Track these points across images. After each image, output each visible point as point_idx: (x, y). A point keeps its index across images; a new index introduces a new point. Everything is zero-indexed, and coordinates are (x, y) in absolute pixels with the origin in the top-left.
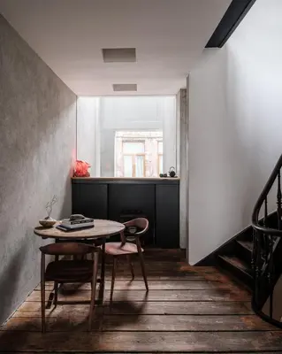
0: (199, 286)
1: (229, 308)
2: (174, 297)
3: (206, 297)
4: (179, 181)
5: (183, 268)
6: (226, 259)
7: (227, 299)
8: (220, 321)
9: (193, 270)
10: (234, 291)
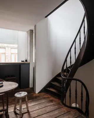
0: (43, 101)
1: (56, 107)
2: (37, 108)
3: (48, 104)
4: (29, 63)
5: (34, 95)
6: (49, 89)
7: (54, 103)
8: (56, 112)
9: (38, 95)
10: (54, 100)
